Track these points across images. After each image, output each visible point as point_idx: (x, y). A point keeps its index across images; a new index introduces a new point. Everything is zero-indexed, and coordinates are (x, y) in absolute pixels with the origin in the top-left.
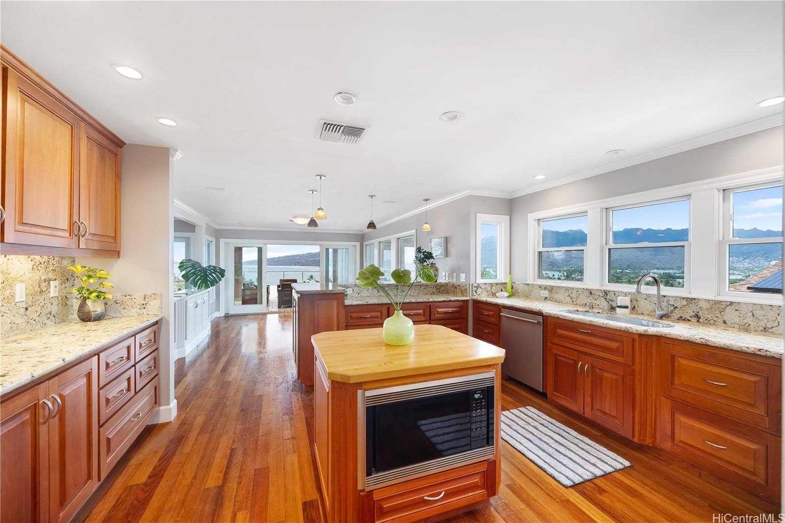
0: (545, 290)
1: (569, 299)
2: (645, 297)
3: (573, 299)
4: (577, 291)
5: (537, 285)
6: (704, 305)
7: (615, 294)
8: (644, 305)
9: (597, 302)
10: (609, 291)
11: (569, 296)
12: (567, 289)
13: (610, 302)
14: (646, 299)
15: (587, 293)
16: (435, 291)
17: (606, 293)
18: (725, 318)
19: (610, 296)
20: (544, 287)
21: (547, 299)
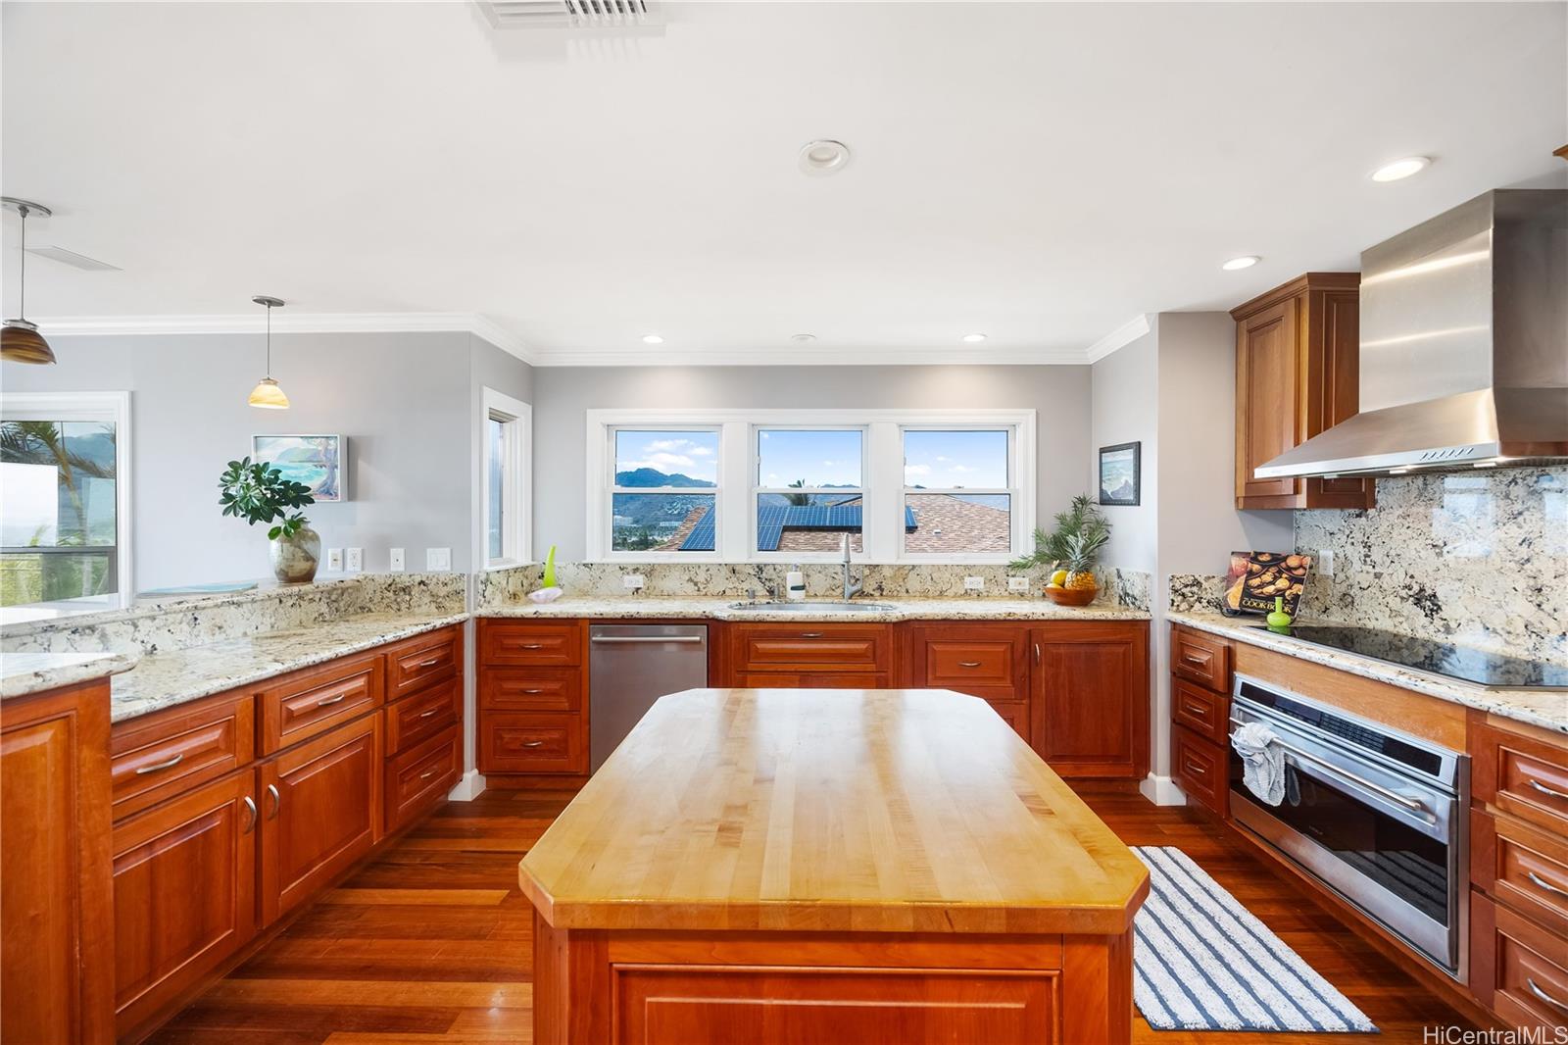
0: (634, 573)
1: (689, 587)
2: (819, 569)
3: (699, 585)
4: (708, 570)
5: (615, 565)
6: (887, 572)
7: (775, 569)
8: (819, 583)
9: (745, 585)
10: (765, 565)
11: (690, 580)
12: (686, 568)
13: (767, 583)
14: (820, 572)
15: (725, 572)
16: (324, 609)
17: (760, 568)
18: (908, 587)
19: (768, 573)
20: (630, 568)
21: (640, 591)
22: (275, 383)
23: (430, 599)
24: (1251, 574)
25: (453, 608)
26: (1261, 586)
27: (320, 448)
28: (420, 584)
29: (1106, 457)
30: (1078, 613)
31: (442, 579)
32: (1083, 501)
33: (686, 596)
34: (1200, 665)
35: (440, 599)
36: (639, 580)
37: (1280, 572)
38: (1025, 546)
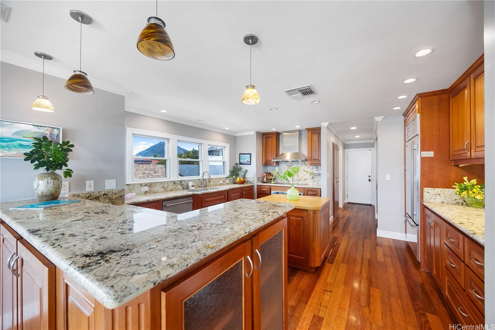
0: (145, 186)
1: (162, 189)
3: (165, 188)
4: (168, 183)
5: (138, 184)
7: (185, 182)
9: (177, 187)
10: (182, 181)
11: (163, 187)
12: (161, 183)
13: (183, 186)
15: (172, 183)
17: (181, 181)
19: (183, 183)
20: (144, 184)
21: (147, 192)
22: (47, 98)
23: (109, 200)
24: (267, 176)
25: (119, 203)
26: (269, 178)
27: (47, 132)
28: (104, 195)
29: (241, 155)
30: (242, 186)
31: (114, 192)
32: (237, 164)
33: (161, 192)
34: (265, 191)
35: (113, 200)
36: (146, 189)
37: (271, 175)
38: (227, 174)
